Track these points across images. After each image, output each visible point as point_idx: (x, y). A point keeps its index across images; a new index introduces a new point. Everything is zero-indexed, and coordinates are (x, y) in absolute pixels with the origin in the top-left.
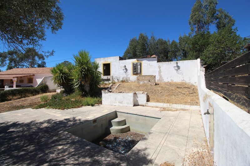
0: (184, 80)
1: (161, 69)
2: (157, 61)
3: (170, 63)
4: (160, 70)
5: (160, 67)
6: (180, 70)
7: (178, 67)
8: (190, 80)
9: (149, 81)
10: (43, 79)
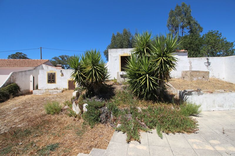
0: (214, 76)
1: (192, 64)
2: (187, 56)
3: (201, 59)
4: (191, 66)
5: (190, 63)
6: (210, 66)
7: (209, 64)
8: (219, 76)
9: (204, 77)
10: (11, 75)
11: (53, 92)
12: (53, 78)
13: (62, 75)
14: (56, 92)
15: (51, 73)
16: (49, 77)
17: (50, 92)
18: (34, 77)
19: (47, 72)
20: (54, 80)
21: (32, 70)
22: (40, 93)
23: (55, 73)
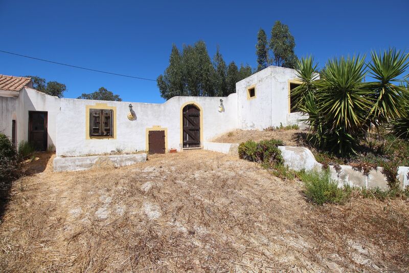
11: (121, 161)
12: (106, 124)
13: (133, 116)
14: (130, 159)
15: (102, 110)
16: (96, 120)
17: (113, 161)
18: (14, 122)
19: (87, 107)
20: (109, 130)
21: (6, 98)
22: (81, 166)
23: (112, 111)
